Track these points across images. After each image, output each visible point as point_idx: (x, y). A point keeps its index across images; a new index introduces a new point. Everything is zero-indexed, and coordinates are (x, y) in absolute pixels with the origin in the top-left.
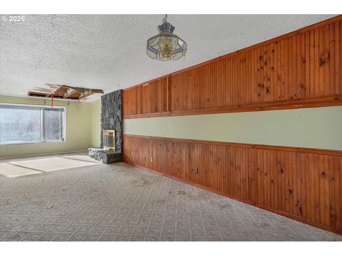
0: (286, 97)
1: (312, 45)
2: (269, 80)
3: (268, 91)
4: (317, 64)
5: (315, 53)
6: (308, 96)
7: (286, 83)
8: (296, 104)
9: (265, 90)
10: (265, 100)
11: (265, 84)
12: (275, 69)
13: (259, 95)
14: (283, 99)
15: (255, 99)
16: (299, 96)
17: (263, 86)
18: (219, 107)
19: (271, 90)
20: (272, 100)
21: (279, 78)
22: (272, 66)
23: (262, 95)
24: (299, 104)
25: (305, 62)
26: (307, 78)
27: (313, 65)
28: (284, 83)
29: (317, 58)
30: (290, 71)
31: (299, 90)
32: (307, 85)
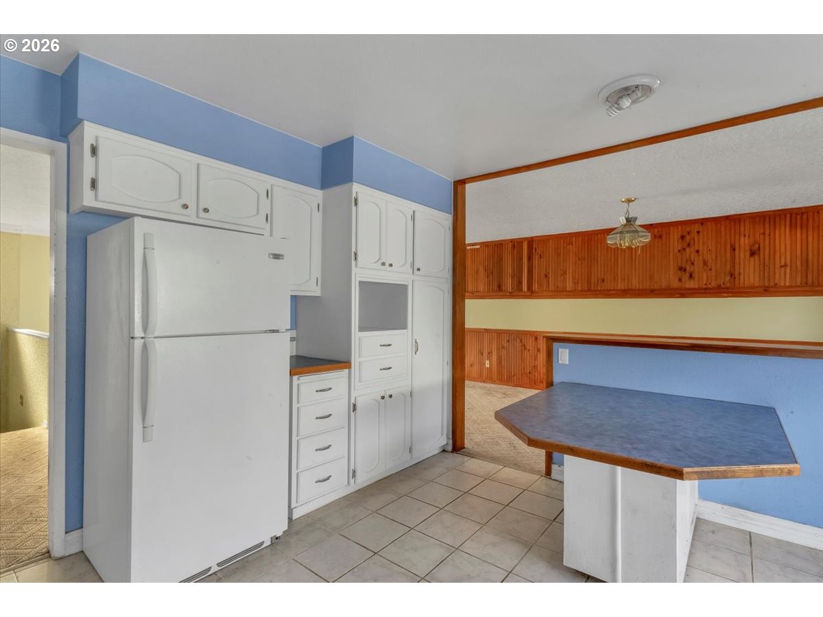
0: (714, 284)
1: (742, 233)
2: (693, 264)
3: (691, 276)
4: (748, 254)
5: (744, 242)
6: (737, 286)
7: (713, 270)
8: (724, 293)
9: (688, 275)
10: (687, 286)
11: (688, 268)
12: (701, 252)
13: (680, 280)
14: (710, 286)
15: (675, 284)
16: (728, 285)
17: (685, 270)
18: (621, 290)
19: (696, 275)
20: (697, 287)
21: (705, 263)
22: (696, 249)
23: (683, 280)
24: (728, 293)
25: (734, 250)
26: (737, 266)
27: (742, 254)
28: (711, 270)
29: (747, 248)
30: (718, 257)
31: (728, 278)
32: (737, 273)
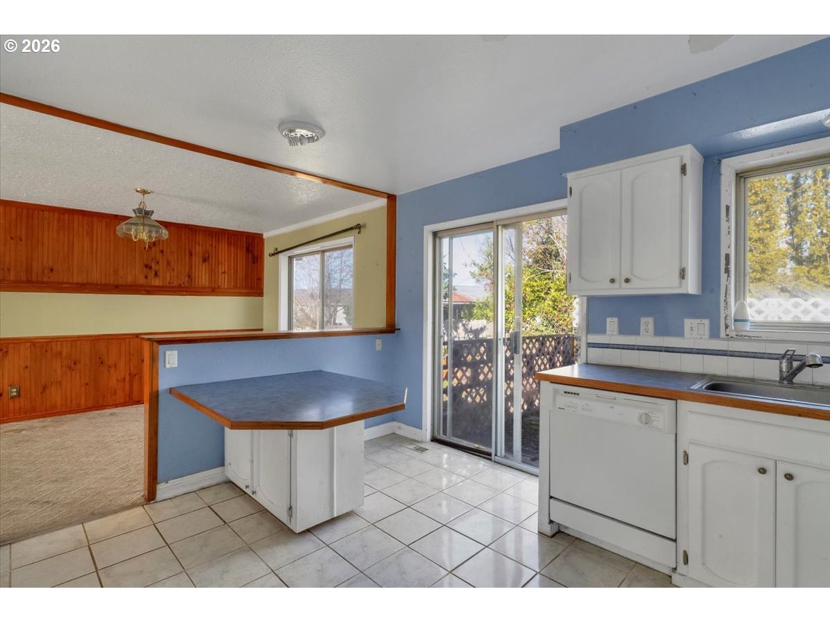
0: (175, 283)
1: (197, 242)
2: (158, 263)
3: (156, 274)
4: (201, 260)
5: (199, 250)
6: (193, 286)
7: (175, 270)
8: (183, 291)
9: (153, 273)
10: (153, 283)
11: (153, 266)
12: (165, 253)
13: (146, 277)
14: (172, 285)
15: (141, 281)
16: (187, 284)
17: (151, 268)
19: (161, 273)
20: (161, 284)
21: (169, 263)
22: (161, 249)
23: (149, 277)
24: (186, 291)
25: (191, 255)
26: (193, 270)
27: (197, 260)
28: (173, 270)
29: (201, 255)
30: (179, 260)
31: (187, 279)
32: (193, 275)
